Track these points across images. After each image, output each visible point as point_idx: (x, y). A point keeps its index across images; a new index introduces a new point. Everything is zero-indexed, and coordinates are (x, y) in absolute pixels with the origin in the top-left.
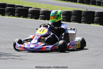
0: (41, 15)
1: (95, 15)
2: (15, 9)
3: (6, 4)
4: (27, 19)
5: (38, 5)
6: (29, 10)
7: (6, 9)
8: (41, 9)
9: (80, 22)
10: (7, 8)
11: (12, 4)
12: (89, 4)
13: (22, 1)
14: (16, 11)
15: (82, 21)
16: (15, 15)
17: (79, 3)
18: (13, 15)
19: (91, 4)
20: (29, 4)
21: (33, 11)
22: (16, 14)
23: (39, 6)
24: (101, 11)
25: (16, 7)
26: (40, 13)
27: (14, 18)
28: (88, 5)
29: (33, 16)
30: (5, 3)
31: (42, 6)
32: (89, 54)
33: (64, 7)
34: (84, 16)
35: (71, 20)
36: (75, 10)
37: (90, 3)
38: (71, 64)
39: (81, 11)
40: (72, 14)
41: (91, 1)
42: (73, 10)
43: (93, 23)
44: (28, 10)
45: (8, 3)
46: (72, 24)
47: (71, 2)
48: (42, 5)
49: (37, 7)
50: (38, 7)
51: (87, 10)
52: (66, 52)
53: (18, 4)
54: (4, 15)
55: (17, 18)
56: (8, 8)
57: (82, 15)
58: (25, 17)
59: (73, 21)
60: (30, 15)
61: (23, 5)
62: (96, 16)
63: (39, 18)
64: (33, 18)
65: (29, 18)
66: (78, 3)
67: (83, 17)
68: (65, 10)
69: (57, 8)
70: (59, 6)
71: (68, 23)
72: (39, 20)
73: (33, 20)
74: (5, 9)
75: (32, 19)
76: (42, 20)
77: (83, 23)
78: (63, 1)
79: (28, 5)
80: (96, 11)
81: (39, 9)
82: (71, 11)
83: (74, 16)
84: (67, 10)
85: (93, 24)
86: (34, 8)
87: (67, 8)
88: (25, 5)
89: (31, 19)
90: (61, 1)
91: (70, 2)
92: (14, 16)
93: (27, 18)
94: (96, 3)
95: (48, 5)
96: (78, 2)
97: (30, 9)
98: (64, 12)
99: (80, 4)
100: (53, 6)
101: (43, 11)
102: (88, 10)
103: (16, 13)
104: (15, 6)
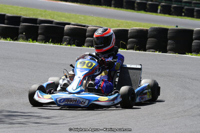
0: (88, 37)
1: (194, 36)
2: (38, 26)
3: (20, 17)
4: (61, 46)
5: (82, 18)
6: (65, 29)
7: (20, 27)
8: (88, 27)
9: (165, 51)
10: (22, 25)
11: (31, 17)
12: (181, 16)
13: (50, 11)
14: (39, 32)
15: (168, 48)
16: (38, 38)
17: (160, 15)
18: (35, 39)
19: (184, 16)
20: (65, 17)
21: (72, 30)
22: (40, 37)
23: (84, 21)
25: (40, 24)
26: (87, 34)
27: (37, 43)
28: (179, 17)
30: (19, 15)
31: (90, 21)
32: (185, 111)
33: (132, 22)
34: (171, 38)
35: (147, 46)
36: (154, 28)
37: (183, 14)
38: (150, 131)
39: (167, 30)
40: (148, 34)
41: (184, 10)
42: (151, 28)
43: (190, 52)
45: (24, 15)
46: (149, 54)
47: (145, 12)
48: (90, 18)
49: (79, 23)
50: (82, 21)
51: (177, 27)
52: (134, 107)
53: (42, 16)
54: (16, 40)
55: (43, 44)
56: (24, 25)
57: (168, 37)
58: (58, 43)
59: (150, 48)
60: (66, 38)
61: (53, 18)
62: (196, 39)
63: (85, 44)
64: (74, 44)
65: (65, 45)
66: (160, 13)
67: (169, 41)
68: (135, 28)
69: (118, 23)
70: (123, 21)
71: (141, 52)
72: (84, 48)
73: (74, 47)
74: (18, 28)
75: (72, 47)
76: (90, 48)
77: (170, 52)
78: (129, 10)
79: (63, 19)
80: (196, 29)
81: (84, 26)
82: (147, 30)
83: (153, 39)
84: (137, 28)
85: (190, 54)
86: (74, 25)
87: (138, 23)
88: (57, 19)
89: (69, 46)
90: (127, 10)
91: (143, 12)
92: (37, 41)
93: (61, 44)
94: (195, 14)
95: (102, 18)
96: (159, 11)
97: (67, 27)
98: (132, 31)
99: (163, 15)
100: (111, 21)
101: (92, 29)
102: (179, 28)
103: (41, 34)
104: (38, 21)
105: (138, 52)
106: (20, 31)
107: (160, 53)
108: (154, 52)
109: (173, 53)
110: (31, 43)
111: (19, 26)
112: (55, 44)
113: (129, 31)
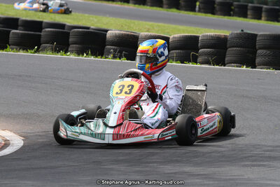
6: (109, 34)
7: (42, 34)
14: (71, 40)
15: (256, 62)
16: (70, 49)
29: (121, 52)
35: (226, 59)
36: (237, 34)
40: (228, 42)
42: (233, 34)
44: (106, 35)
46: (230, 70)
56: (48, 31)
57: (257, 47)
59: (231, 62)
60: (110, 49)
67: (259, 51)
68: (209, 34)
74: (40, 35)
82: (226, 37)
84: (212, 34)
98: (205, 38)
103: (74, 43)
105: (218, 67)
106: (42, 39)
107: (249, 69)
108: (240, 67)
109: (267, 69)
110: (65, 56)
111: (41, 32)
112: (96, 57)
113: (200, 38)
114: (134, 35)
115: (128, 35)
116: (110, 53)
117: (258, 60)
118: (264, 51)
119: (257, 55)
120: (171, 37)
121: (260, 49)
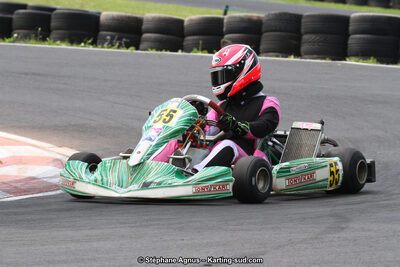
24: (371, 14)
44: (99, 17)
114: (137, 18)
115: (129, 17)
116: (106, 40)
117: (304, 48)
118: (313, 36)
119: (303, 41)
120: (186, 20)
121: (306, 33)
